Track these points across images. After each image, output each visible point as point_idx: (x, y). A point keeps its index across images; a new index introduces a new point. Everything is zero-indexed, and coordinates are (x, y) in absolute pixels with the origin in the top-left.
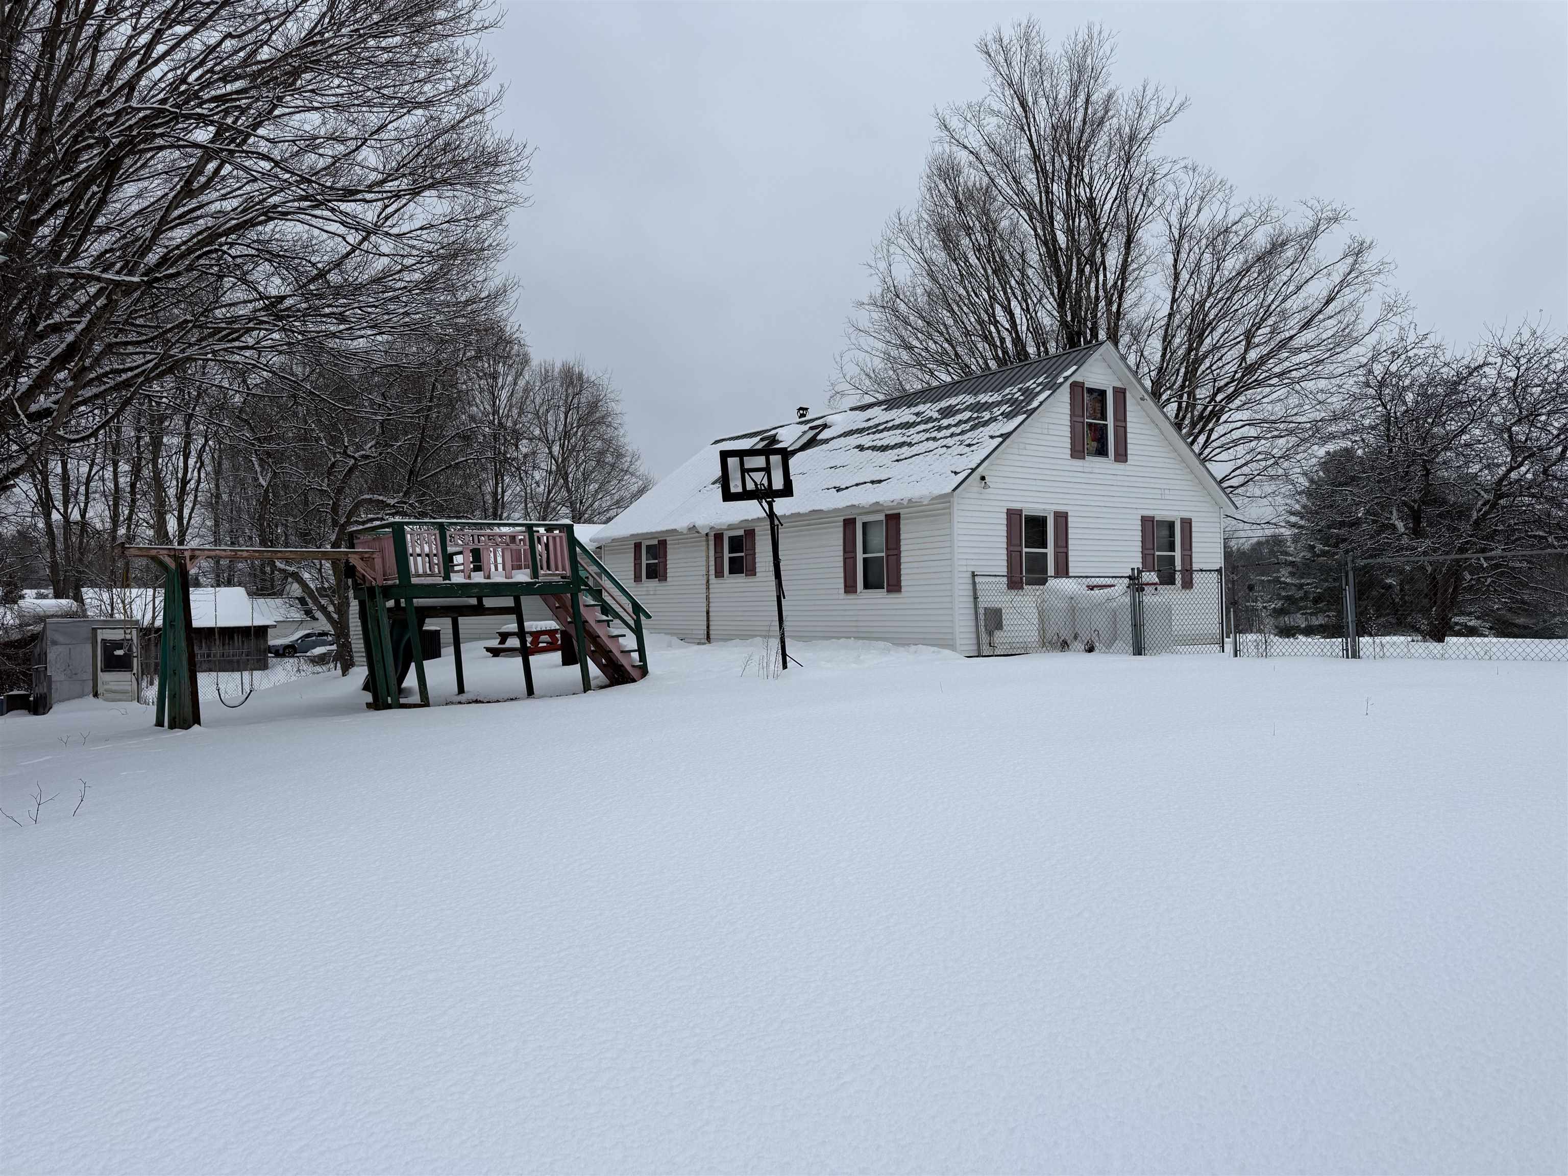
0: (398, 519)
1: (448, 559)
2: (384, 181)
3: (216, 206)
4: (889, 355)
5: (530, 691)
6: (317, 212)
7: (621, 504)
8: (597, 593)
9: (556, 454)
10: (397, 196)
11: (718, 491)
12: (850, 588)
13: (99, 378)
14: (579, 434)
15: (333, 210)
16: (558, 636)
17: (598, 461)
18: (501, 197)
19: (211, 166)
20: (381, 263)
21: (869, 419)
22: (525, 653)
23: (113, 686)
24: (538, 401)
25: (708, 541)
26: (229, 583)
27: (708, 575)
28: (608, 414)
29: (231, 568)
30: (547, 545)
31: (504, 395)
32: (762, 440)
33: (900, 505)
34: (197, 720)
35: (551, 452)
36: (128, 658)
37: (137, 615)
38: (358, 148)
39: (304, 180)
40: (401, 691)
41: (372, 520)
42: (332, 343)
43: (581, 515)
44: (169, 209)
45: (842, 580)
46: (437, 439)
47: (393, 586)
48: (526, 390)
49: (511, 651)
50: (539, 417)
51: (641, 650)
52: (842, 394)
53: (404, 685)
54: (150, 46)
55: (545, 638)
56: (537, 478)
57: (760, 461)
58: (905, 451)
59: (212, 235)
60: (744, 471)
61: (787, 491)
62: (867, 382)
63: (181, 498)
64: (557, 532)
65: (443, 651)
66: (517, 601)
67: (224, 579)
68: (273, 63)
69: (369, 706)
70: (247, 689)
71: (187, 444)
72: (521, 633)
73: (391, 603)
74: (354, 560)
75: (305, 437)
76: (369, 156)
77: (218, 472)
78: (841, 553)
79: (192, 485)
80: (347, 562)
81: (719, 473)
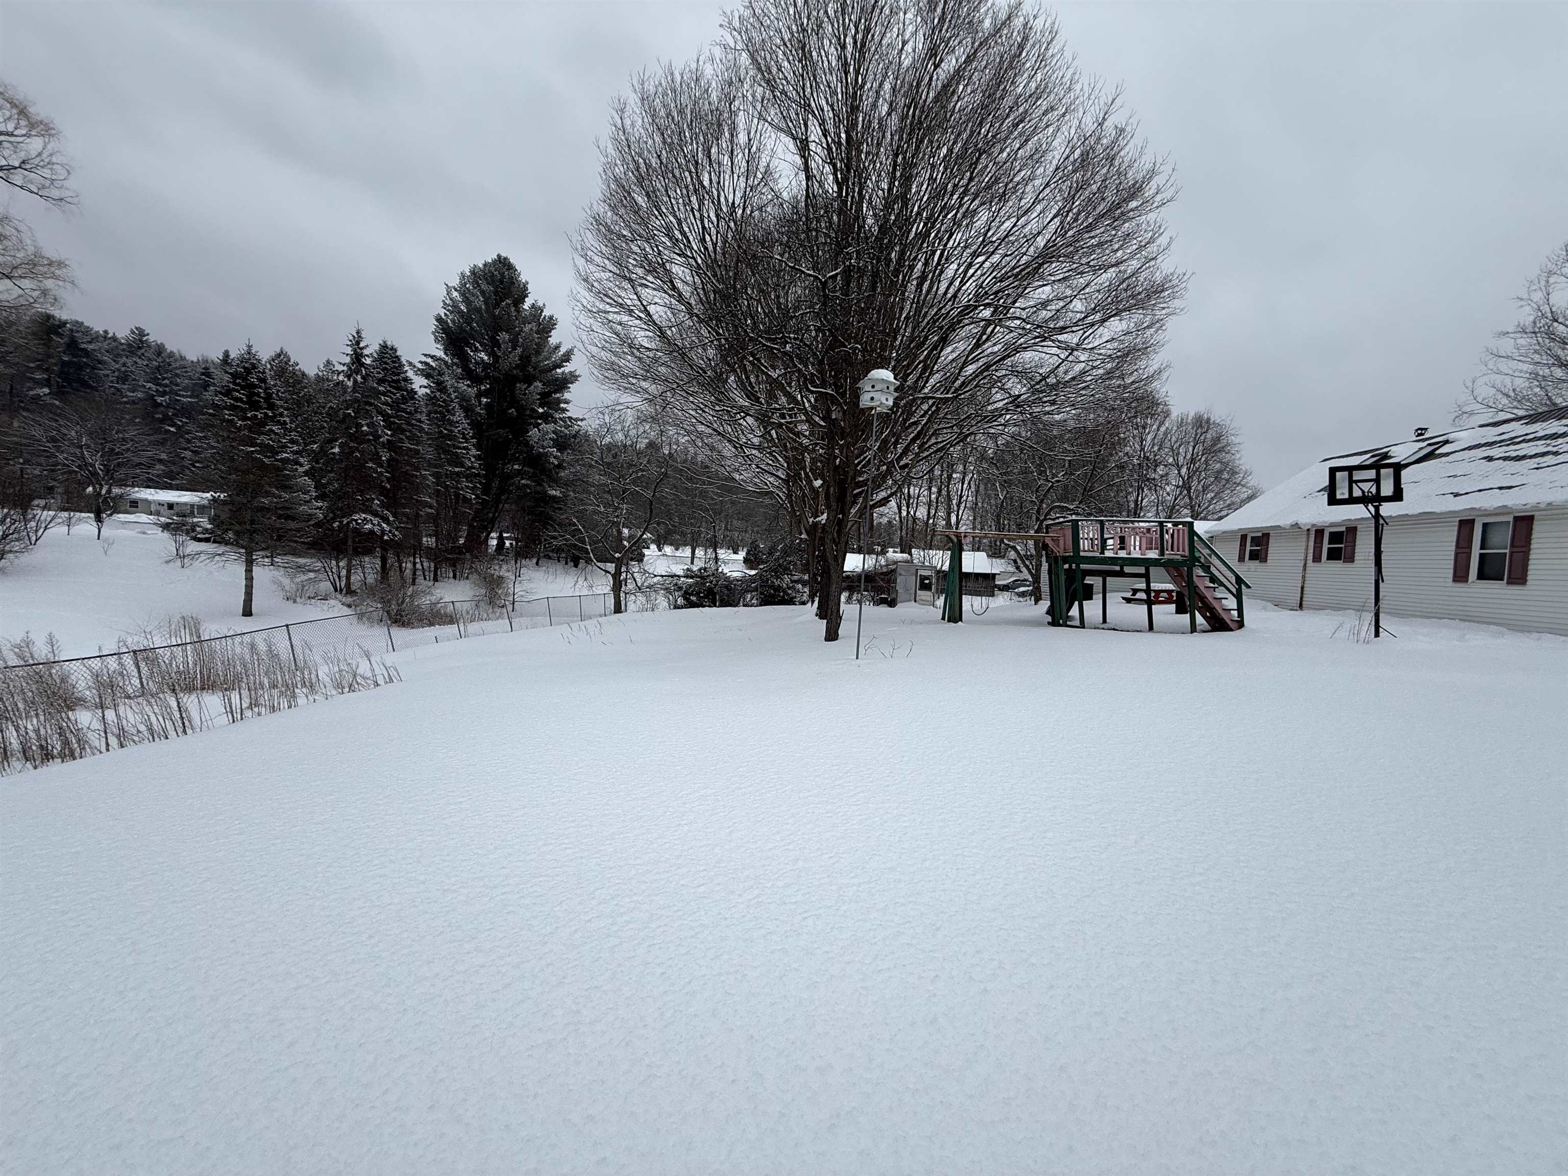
0: (1074, 517)
1: (1104, 541)
2: (1086, 317)
3: (989, 350)
4: (1537, 374)
5: (1151, 628)
6: (1045, 343)
7: (1233, 507)
8: (1206, 568)
9: (1183, 474)
10: (1092, 325)
11: (1325, 497)
12: (1460, 575)
13: (929, 447)
14: (1203, 459)
15: (1053, 341)
16: (1174, 594)
17: (1216, 478)
18: (1164, 312)
19: (990, 330)
20: (1078, 368)
21: (1504, 433)
22: (1149, 603)
23: (923, 598)
24: (1174, 439)
25: (1308, 535)
26: (978, 550)
27: (1306, 560)
28: (1228, 445)
29: (980, 542)
30: (1172, 535)
31: (1149, 438)
32: (1372, 456)
33: (1537, 508)
34: (961, 620)
35: (1179, 473)
36: (930, 584)
37: (935, 563)
38: (1071, 301)
39: (1038, 326)
40: (1069, 618)
41: (1058, 518)
42: (1045, 418)
43: (1199, 514)
44: (967, 357)
45: (1452, 571)
46: (1102, 469)
47: (1070, 556)
48: (1166, 434)
49: (1140, 601)
50: (1173, 450)
51: (1240, 610)
52: (1471, 414)
53: (1070, 614)
54: (966, 272)
55: (1165, 595)
56: (1168, 489)
57: (1372, 474)
58: (1549, 460)
59: (987, 367)
60: (1351, 482)
61: (1398, 495)
62: (1505, 401)
63: (959, 506)
64: (1181, 526)
65: (1094, 596)
66: (1147, 570)
67: (976, 548)
68: (1027, 265)
69: (1049, 623)
70: (984, 606)
71: (964, 478)
72: (1148, 591)
73: (1066, 566)
74: (1048, 541)
75: (1025, 472)
76: (1078, 305)
77: (977, 491)
78: (1454, 548)
79: (964, 498)
80: (1044, 542)
81: (1326, 483)
